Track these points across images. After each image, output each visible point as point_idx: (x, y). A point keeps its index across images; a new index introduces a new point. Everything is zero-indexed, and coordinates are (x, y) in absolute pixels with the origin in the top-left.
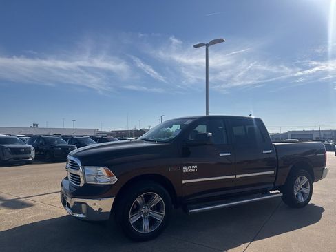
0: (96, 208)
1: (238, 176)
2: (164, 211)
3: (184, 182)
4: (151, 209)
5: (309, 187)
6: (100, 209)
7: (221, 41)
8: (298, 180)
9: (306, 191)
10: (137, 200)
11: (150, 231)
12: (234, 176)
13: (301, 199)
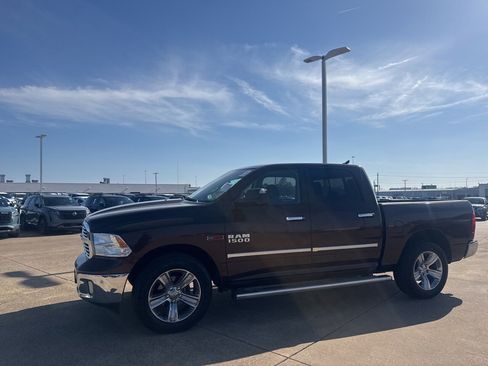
0: (107, 288)
1: (315, 250)
2: (200, 295)
3: (229, 256)
4: (183, 290)
5: (441, 269)
6: (113, 290)
7: (343, 51)
8: (421, 258)
9: (437, 275)
10: (160, 279)
11: (178, 320)
12: (309, 250)
13: (427, 286)
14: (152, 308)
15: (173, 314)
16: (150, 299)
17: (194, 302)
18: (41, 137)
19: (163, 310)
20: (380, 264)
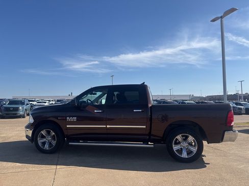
1: (108, 126)
2: (56, 141)
3: (68, 126)
7: (233, 10)
10: (42, 132)
11: (48, 149)
12: (105, 126)
13: (184, 155)
14: (39, 143)
15: (46, 147)
16: (38, 139)
17: (54, 143)
18: (112, 76)
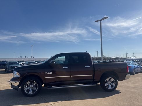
1: (71, 76)
2: (38, 87)
3: (46, 78)
5: (115, 83)
7: (106, 18)
8: (107, 79)
10: (27, 83)
11: (32, 93)
13: (110, 88)
14: (25, 90)
15: (31, 92)
16: (24, 88)
17: (36, 89)
18: (32, 46)
19: (28, 91)
20: (93, 81)
